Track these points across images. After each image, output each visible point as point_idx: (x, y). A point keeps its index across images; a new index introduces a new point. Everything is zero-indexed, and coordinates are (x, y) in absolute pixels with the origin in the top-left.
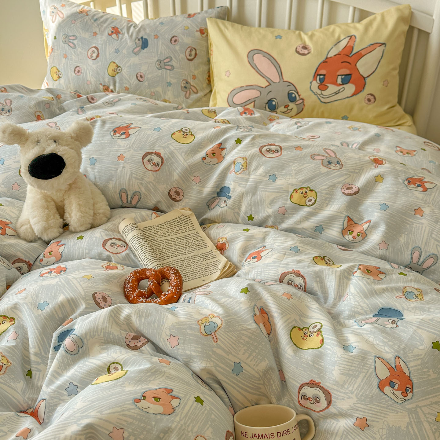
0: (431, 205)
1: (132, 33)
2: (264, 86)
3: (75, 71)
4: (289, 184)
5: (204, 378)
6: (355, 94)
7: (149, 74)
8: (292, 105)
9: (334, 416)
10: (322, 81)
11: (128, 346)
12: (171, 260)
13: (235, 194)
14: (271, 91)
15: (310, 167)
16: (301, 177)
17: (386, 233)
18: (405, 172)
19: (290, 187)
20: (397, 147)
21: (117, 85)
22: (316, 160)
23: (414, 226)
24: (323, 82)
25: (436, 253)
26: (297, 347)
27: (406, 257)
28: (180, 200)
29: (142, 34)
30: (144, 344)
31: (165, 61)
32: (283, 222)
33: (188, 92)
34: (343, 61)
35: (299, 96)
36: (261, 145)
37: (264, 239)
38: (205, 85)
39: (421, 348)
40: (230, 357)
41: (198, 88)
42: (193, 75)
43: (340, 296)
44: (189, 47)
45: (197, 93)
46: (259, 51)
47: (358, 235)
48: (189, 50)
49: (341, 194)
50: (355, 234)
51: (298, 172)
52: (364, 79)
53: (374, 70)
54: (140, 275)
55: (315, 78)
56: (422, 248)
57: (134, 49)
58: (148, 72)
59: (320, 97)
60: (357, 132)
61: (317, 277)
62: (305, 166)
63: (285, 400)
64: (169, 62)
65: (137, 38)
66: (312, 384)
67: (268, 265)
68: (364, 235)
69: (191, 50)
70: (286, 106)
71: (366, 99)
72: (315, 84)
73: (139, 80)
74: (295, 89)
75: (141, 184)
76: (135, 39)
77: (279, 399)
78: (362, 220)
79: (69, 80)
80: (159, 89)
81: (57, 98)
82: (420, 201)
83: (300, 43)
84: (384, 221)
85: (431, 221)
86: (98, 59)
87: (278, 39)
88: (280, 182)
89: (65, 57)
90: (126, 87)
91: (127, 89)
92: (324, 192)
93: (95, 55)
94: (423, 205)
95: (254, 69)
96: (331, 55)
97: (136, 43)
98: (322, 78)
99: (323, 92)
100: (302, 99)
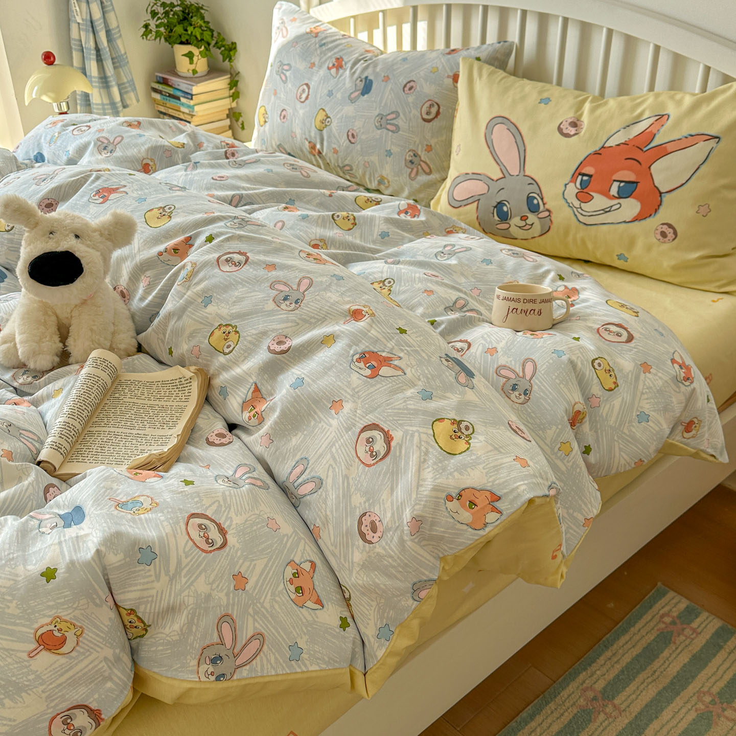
0: (359, 401)
1: (356, 71)
2: (495, 178)
3: (281, 115)
4: (218, 315)
6: (636, 219)
7: (363, 133)
8: (532, 218)
10: (584, 185)
14: (503, 189)
16: (235, 309)
18: (374, 341)
19: (217, 319)
21: (325, 143)
22: (274, 289)
24: (586, 187)
27: (285, 468)
29: (369, 73)
31: (389, 117)
33: (415, 170)
34: (628, 157)
35: (544, 204)
36: (227, 251)
42: (427, 145)
44: (429, 100)
45: (430, 173)
46: (505, 120)
47: (254, 416)
48: (427, 105)
49: (266, 348)
50: (253, 413)
51: (238, 301)
52: (661, 196)
53: (684, 181)
55: (573, 179)
57: (352, 93)
58: (362, 131)
59: (577, 213)
62: (253, 294)
64: (394, 119)
65: (360, 77)
68: (259, 417)
69: (431, 106)
70: (524, 218)
71: (659, 232)
72: (572, 189)
73: (350, 141)
74: (538, 192)
76: (357, 79)
79: (273, 127)
80: (374, 158)
81: (198, 146)
82: (349, 391)
83: (570, 116)
84: (283, 404)
85: (343, 425)
86: (307, 102)
87: (542, 105)
88: (211, 309)
89: (275, 94)
90: (334, 149)
91: (336, 152)
92: (249, 338)
93: (304, 96)
94: (349, 396)
95: (489, 148)
96: (612, 143)
97: (356, 85)
98: (586, 180)
99: (583, 205)
100: (548, 210)
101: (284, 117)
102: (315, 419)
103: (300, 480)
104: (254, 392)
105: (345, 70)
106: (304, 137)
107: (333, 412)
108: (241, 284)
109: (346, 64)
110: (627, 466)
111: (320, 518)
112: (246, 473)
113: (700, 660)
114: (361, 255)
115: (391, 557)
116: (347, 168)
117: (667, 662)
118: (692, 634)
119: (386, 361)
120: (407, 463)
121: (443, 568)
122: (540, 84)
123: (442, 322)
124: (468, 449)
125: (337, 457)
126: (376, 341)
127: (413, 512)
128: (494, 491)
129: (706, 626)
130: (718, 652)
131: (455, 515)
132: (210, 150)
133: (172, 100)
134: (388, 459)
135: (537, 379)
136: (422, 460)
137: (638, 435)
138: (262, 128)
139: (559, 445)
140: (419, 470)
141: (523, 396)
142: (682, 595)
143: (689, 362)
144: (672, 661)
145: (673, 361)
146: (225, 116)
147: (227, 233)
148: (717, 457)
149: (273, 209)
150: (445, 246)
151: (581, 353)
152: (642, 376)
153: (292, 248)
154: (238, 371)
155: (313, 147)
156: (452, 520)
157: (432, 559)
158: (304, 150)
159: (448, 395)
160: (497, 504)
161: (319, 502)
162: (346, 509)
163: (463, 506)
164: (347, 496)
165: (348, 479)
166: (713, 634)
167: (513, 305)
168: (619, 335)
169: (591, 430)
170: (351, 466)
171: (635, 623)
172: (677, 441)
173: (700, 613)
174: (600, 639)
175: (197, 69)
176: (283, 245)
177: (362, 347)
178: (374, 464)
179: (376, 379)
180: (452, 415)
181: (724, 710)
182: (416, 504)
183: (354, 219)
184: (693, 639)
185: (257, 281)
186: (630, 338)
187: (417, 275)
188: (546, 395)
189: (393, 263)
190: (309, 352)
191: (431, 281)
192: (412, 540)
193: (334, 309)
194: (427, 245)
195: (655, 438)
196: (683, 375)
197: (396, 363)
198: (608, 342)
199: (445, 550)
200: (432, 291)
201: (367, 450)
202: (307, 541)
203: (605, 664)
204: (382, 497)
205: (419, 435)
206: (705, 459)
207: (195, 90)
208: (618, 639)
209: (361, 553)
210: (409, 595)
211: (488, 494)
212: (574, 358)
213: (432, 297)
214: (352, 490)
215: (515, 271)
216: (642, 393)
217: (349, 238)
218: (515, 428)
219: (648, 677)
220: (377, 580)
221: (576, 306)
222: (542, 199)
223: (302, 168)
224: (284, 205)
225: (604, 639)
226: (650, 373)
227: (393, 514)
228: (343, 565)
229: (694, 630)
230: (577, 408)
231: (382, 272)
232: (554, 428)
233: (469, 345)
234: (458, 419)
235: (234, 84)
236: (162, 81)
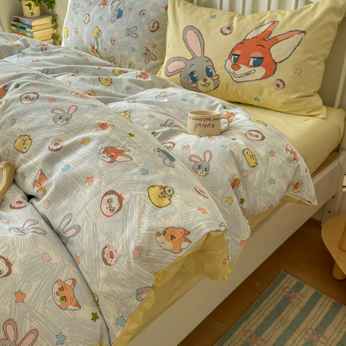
0: (103, 177)
1: (114, 6)
2: (189, 59)
3: (75, 31)
6: (264, 78)
7: (119, 39)
8: (209, 80)
10: (235, 61)
14: (193, 65)
21: (99, 45)
22: (54, 113)
24: (237, 62)
25: (80, 225)
27: (58, 221)
29: (120, 6)
31: (132, 30)
33: (148, 58)
34: (258, 44)
35: (215, 72)
41: (156, 56)
42: (153, 45)
44: (153, 20)
45: (155, 60)
46: (193, 28)
47: (40, 190)
48: (152, 22)
49: (47, 148)
50: (39, 188)
51: (32, 120)
52: (276, 65)
53: (288, 56)
55: (230, 58)
56: (73, 216)
57: (112, 18)
59: (232, 76)
62: (40, 116)
64: (135, 31)
65: (116, 9)
68: (43, 190)
69: (154, 23)
70: (205, 80)
71: (275, 84)
72: (230, 63)
73: (112, 44)
74: (212, 65)
76: (114, 10)
79: (72, 38)
80: (126, 53)
81: (27, 46)
82: (97, 171)
83: (227, 24)
84: (56, 181)
85: (93, 192)
86: (89, 23)
87: (212, 19)
88: (16, 126)
89: (72, 20)
90: (104, 48)
91: (105, 50)
92: (38, 143)
93: (87, 20)
94: (97, 174)
95: (185, 43)
96: (249, 37)
97: (114, 13)
98: (236, 58)
99: (235, 71)
100: (217, 75)
101: (77, 32)
102: (76, 189)
103: (67, 228)
104: (40, 175)
105: (108, 6)
106: (88, 42)
107: (87, 184)
108: (33, 110)
109: (108, 2)
110: (264, 209)
111: (79, 251)
112: (31, 225)
113: (305, 311)
114: (114, 99)
115: (123, 273)
116: (112, 59)
117: (288, 313)
118: (301, 297)
119: (121, 152)
120: (132, 214)
121: (157, 279)
122: (210, 9)
123: (159, 133)
124: (170, 203)
125: (89, 212)
126: (114, 141)
127: (136, 244)
128: (186, 228)
129: (307, 293)
130: (314, 306)
131: (162, 245)
132: (33, 47)
133: (22, 29)
134: (120, 212)
135: (212, 161)
136: (142, 211)
137: (270, 191)
138: (66, 39)
139: (226, 199)
140: (140, 218)
141: (204, 172)
142: (294, 276)
143: (295, 150)
144: (291, 313)
145: (287, 150)
146: (50, 38)
147: (27, 82)
148: (312, 202)
149: (65, 75)
150: (161, 93)
151: (237, 147)
152: (271, 158)
153: (67, 90)
154: (31, 163)
155: (93, 48)
156: (160, 248)
157: (149, 274)
158: (89, 49)
159: (159, 171)
160: (188, 237)
161: (78, 241)
162: (95, 244)
163: (167, 239)
164: (95, 236)
165: (96, 225)
166: (311, 297)
167: (198, 122)
168: (257, 136)
169: (243, 190)
170: (98, 217)
171: (271, 293)
172: (290, 194)
173: (304, 286)
174: (253, 303)
175: (34, 12)
176: (62, 88)
177: (105, 145)
178: (112, 216)
179: (114, 163)
180: (161, 183)
181: (319, 338)
182: (138, 239)
183: (111, 80)
184: (301, 300)
185: (44, 108)
186: (263, 138)
187: (145, 108)
188: (218, 170)
189: (132, 102)
190: (74, 149)
191: (153, 111)
192: (135, 262)
193: (90, 123)
194: (151, 92)
195: (279, 193)
196: (293, 157)
197: (127, 153)
198: (251, 140)
199: (157, 267)
200: (153, 116)
201: (108, 207)
202: (71, 266)
203: (256, 316)
204: (117, 236)
205: (140, 196)
206: (305, 204)
207: (34, 23)
208: (262, 302)
209: (104, 272)
210: (135, 297)
211: (182, 231)
212: (232, 149)
213: (153, 119)
214: (99, 232)
215: (200, 104)
216: (271, 168)
217: (108, 90)
218: (198, 190)
219: (279, 322)
220: (114, 288)
221: (233, 122)
222: (214, 69)
223: (84, 55)
224: (72, 74)
225: (255, 302)
226: (275, 156)
227: (123, 246)
228: (93, 280)
229: (301, 295)
230: (236, 177)
231: (125, 107)
232: (223, 189)
233: (174, 145)
234: (164, 185)
235: (54, 20)
236: (16, 20)
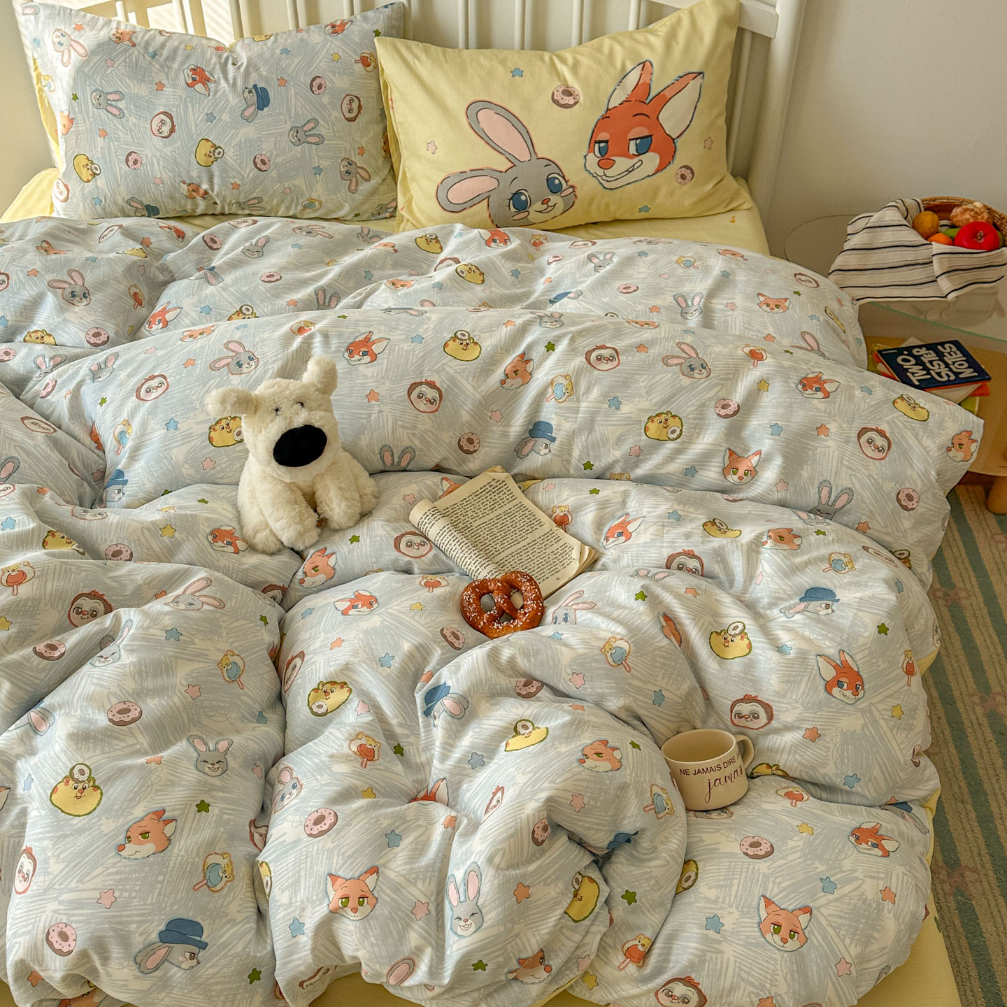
0: (837, 418)
1: (235, 79)
2: (503, 169)
3: (127, 160)
4: (640, 410)
5: (623, 717)
6: (659, 170)
7: (276, 156)
8: (554, 199)
9: (778, 731)
10: (603, 152)
11: (519, 694)
12: (502, 555)
13: (561, 433)
14: (516, 178)
15: (667, 378)
16: (656, 397)
17: (784, 468)
18: (796, 370)
19: (642, 413)
20: (759, 294)
21: (216, 180)
22: (671, 366)
23: (819, 451)
24: (606, 153)
25: (850, 487)
26: (721, 658)
27: (812, 498)
28: (476, 451)
29: (254, 79)
30: (538, 690)
31: (306, 128)
32: (637, 466)
33: (354, 180)
34: (635, 113)
35: (567, 182)
36: (586, 350)
37: (624, 503)
38: (380, 161)
39: (866, 634)
40: (649, 686)
41: (370, 170)
42: (359, 148)
43: (750, 577)
44: (347, 95)
45: (368, 180)
46: (486, 104)
47: (746, 475)
48: (346, 101)
49: (716, 416)
50: (741, 473)
51: (650, 390)
52: (674, 142)
53: (688, 123)
54: (481, 589)
55: (591, 150)
56: (832, 482)
57: (244, 110)
58: (275, 153)
59: (601, 181)
60: (692, 270)
61: (718, 556)
62: (658, 378)
63: (711, 721)
64: (313, 129)
65: (246, 88)
66: (747, 699)
67: (645, 545)
68: (753, 473)
69: (351, 101)
70: (546, 201)
71: (679, 176)
72: (593, 160)
73: (259, 169)
74: (558, 171)
75: (414, 435)
76: (243, 91)
77: (704, 722)
78: (748, 451)
79: (116, 178)
80: (299, 182)
82: (822, 415)
83: (556, 84)
85: (839, 441)
86: (175, 135)
87: (518, 78)
88: (626, 408)
89: (104, 135)
90: (233, 184)
91: (236, 186)
92: (692, 416)
93: (166, 129)
94: (825, 419)
95: (482, 138)
96: (614, 103)
97: (245, 99)
98: (604, 147)
99: (606, 171)
100: (572, 187)
101: (135, 162)
102: (810, 449)
104: (730, 456)
105: (217, 82)
106: (179, 180)
107: (822, 436)
108: (635, 374)
109: (211, 74)
111: (865, 515)
120: (908, 443)
124: (928, 411)
125: (852, 466)
131: (955, 459)
134: (893, 446)
136: (915, 435)
140: (919, 442)
154: (699, 447)
156: (954, 463)
160: (972, 437)
161: (859, 505)
162: (883, 497)
163: (957, 450)
164: (879, 488)
165: (872, 476)
170: (869, 466)
177: (794, 379)
179: (831, 396)
185: (648, 365)
190: (754, 402)
193: (734, 359)
197: (825, 377)
201: (873, 449)
204: (907, 475)
205: (897, 419)
209: (908, 520)
213: (662, 311)
214: (880, 482)
220: (924, 531)
222: (564, 178)
227: (922, 481)
